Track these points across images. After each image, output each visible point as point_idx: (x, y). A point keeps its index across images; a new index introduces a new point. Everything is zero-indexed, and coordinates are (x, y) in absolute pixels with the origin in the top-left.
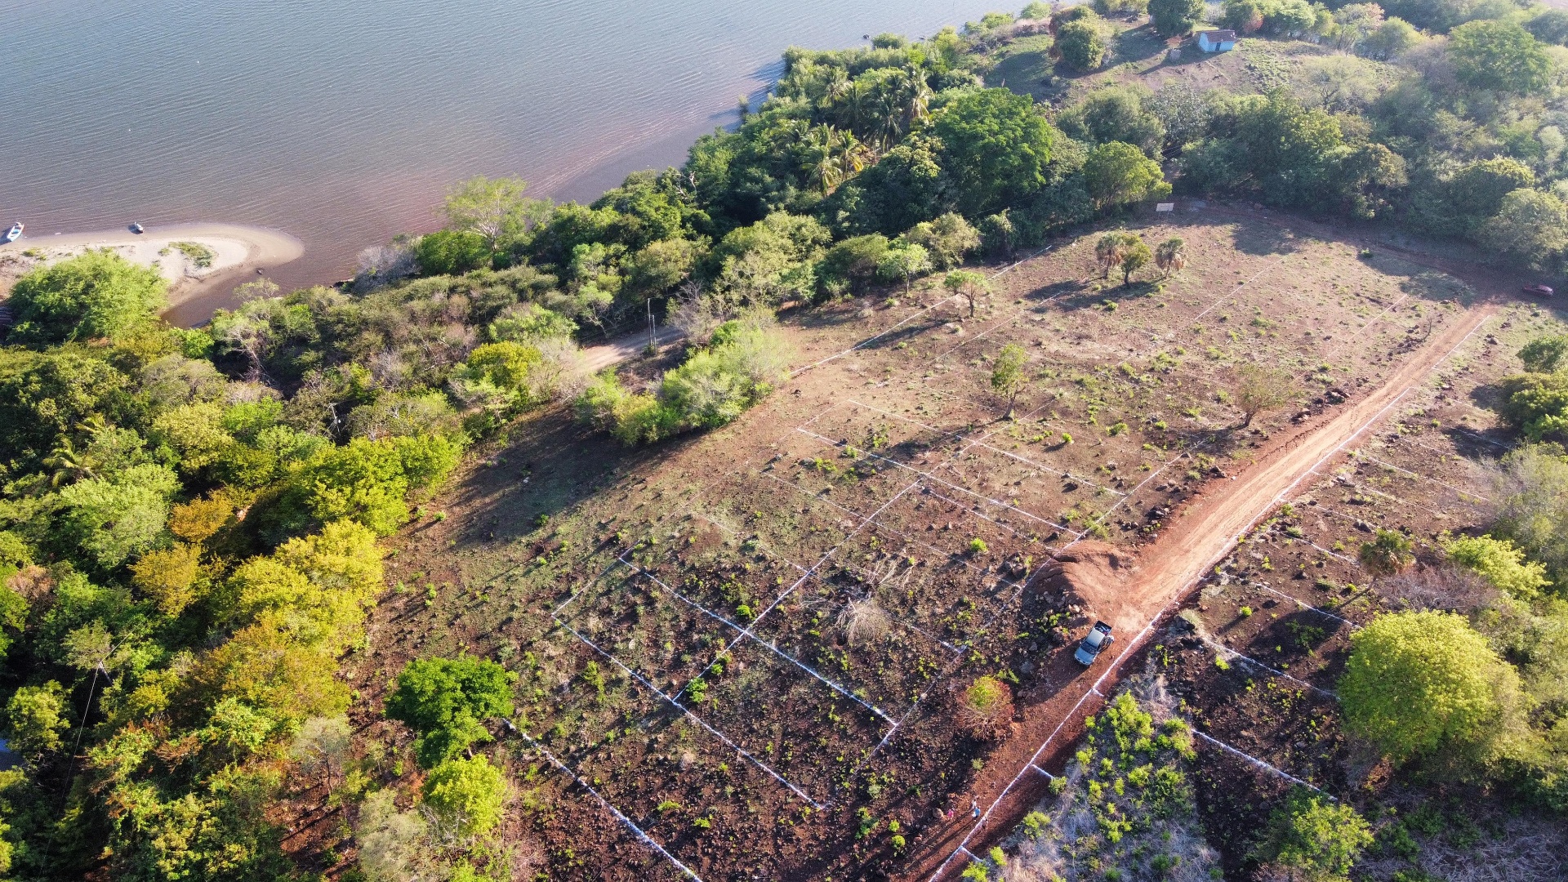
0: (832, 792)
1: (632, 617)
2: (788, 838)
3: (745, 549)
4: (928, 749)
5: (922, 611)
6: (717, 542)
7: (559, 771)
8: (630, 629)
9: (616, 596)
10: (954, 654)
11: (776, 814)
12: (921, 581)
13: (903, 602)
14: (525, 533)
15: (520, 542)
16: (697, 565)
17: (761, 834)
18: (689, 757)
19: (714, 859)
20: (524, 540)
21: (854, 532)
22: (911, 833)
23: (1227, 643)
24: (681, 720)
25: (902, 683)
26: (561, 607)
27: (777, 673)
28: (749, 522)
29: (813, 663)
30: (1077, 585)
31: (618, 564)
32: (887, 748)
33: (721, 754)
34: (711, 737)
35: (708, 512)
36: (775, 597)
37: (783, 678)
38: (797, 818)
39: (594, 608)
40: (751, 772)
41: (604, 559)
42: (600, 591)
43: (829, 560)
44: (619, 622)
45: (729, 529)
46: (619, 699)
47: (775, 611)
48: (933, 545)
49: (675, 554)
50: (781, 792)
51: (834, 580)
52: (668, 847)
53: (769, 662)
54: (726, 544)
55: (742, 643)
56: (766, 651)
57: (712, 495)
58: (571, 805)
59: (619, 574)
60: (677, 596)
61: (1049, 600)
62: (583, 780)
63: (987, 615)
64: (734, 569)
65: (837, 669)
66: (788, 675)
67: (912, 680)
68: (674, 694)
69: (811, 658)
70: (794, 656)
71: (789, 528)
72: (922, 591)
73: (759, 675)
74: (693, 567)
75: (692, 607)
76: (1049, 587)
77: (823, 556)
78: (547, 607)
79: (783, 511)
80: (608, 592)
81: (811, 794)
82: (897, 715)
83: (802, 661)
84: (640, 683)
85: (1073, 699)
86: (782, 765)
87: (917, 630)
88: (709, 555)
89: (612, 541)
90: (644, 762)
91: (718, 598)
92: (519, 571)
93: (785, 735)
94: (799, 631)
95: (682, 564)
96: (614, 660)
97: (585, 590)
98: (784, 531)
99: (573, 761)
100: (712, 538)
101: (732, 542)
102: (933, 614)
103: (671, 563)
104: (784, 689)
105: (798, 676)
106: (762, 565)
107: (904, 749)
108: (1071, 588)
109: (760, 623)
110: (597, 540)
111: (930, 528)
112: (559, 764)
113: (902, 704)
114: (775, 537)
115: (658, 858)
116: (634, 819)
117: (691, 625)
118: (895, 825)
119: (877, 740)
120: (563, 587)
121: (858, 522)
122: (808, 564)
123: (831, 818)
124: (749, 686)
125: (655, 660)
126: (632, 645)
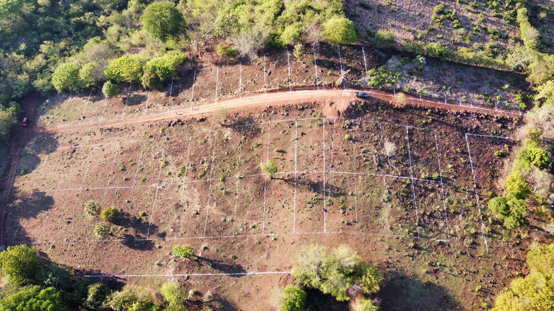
0: (430, 131)
1: (431, 216)
2: (446, 133)
3: (390, 200)
4: (407, 117)
5: (376, 138)
6: (393, 211)
7: (478, 194)
8: (435, 211)
9: (430, 226)
10: (382, 124)
11: (444, 139)
12: (367, 144)
13: (376, 145)
14: (434, 285)
15: (438, 282)
16: (404, 209)
17: (450, 139)
18: (450, 166)
19: (462, 144)
20: (436, 282)
21: (362, 173)
22: (426, 110)
23: (340, 74)
24: (444, 176)
25: (397, 131)
26: (445, 241)
27: (416, 162)
28: (379, 208)
29: (408, 154)
30: (347, 106)
31: (421, 236)
32: (413, 125)
33: (442, 160)
34: (441, 166)
35: (385, 224)
36: (397, 179)
37: (416, 159)
38: (441, 134)
39: (438, 230)
40: (440, 150)
41: (423, 243)
42: (432, 233)
43: (376, 173)
44: (435, 218)
45: (386, 212)
46: (452, 197)
47: (402, 175)
48: (353, 150)
49: (406, 219)
50: (439, 141)
51: (382, 167)
52: (468, 155)
53: (415, 166)
54: (392, 207)
55: (415, 177)
56: (413, 169)
57: (377, 230)
58: (481, 184)
59: (423, 232)
60: (416, 207)
61: (353, 111)
62: (475, 186)
63: (367, 123)
64: (398, 198)
65: (405, 148)
66: (414, 159)
67: (395, 129)
68: (440, 183)
69: (407, 156)
70: (409, 161)
71: (373, 194)
72: (370, 142)
73: (420, 166)
74: (406, 210)
75: (416, 200)
76: (350, 113)
77: (376, 176)
78: (449, 245)
79: (368, 200)
80: (431, 230)
81: (434, 134)
82: (405, 128)
83: (409, 158)
84: (444, 195)
85: (376, 95)
86: (434, 145)
87: (382, 136)
88: (399, 208)
89: (416, 247)
90: (459, 176)
91: (408, 195)
92: (447, 270)
93: (427, 149)
94: (402, 164)
95: (407, 214)
96: (445, 208)
97: (435, 239)
98: (376, 194)
99: (473, 193)
100: (393, 213)
101: (390, 206)
102: (375, 135)
103: (409, 218)
104: (418, 157)
105: (413, 156)
106: (391, 191)
107: (411, 122)
108: (348, 107)
109: (407, 176)
110: (419, 253)
111: (347, 154)
112: (477, 196)
113: (402, 128)
114: (379, 195)
115: (472, 155)
116: (471, 166)
117: (421, 196)
118: (427, 113)
119: (413, 129)
120: (439, 248)
121: (357, 176)
122: (381, 178)
123: (435, 127)
124: (424, 166)
125: (436, 197)
126: (438, 207)
